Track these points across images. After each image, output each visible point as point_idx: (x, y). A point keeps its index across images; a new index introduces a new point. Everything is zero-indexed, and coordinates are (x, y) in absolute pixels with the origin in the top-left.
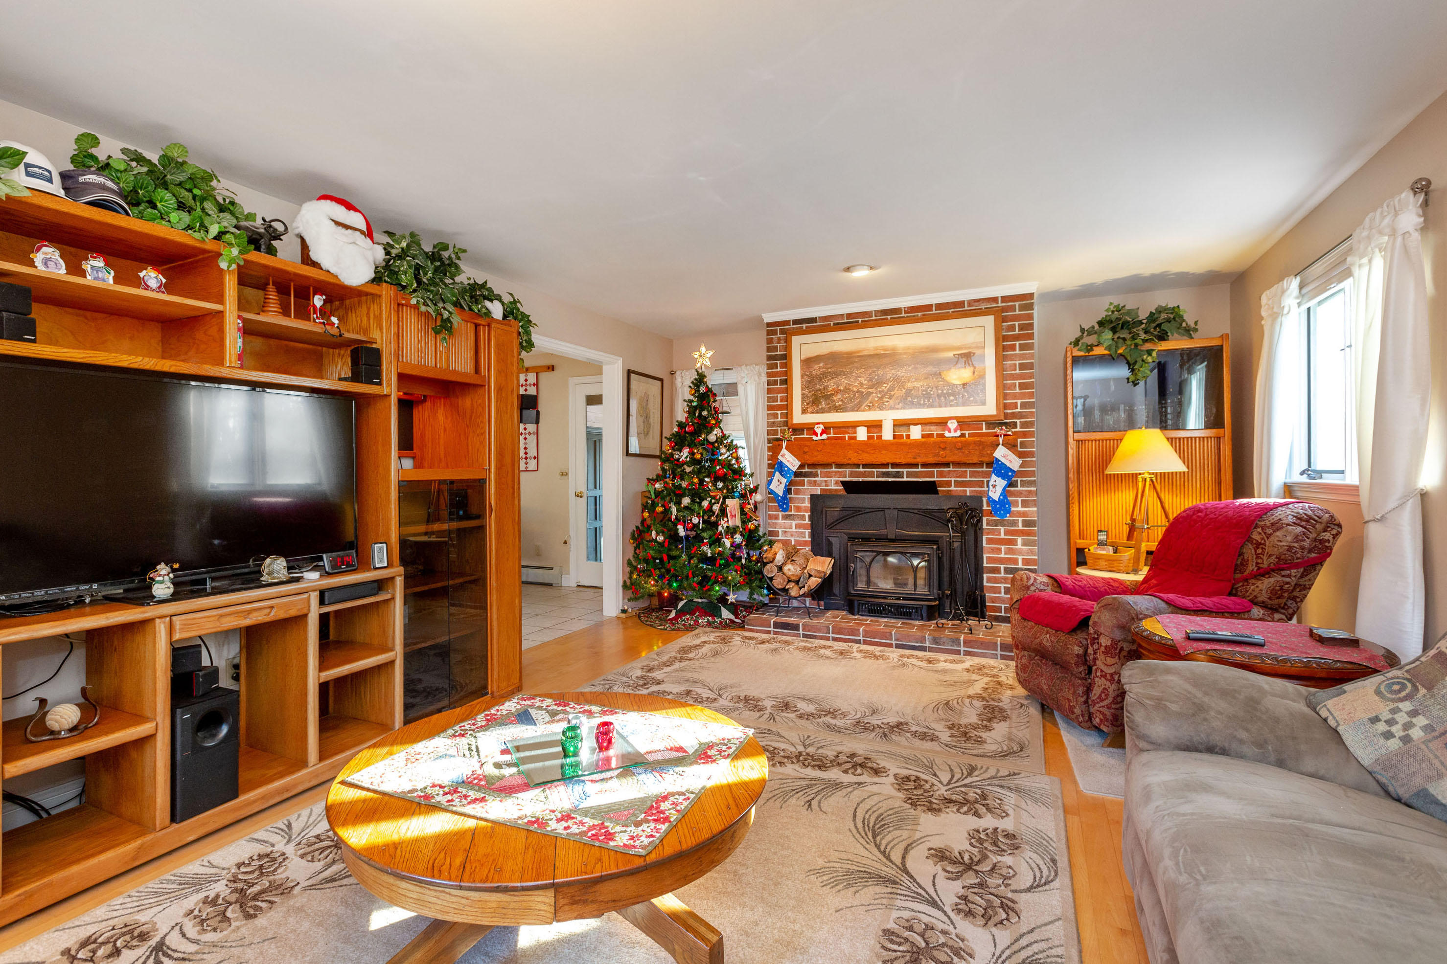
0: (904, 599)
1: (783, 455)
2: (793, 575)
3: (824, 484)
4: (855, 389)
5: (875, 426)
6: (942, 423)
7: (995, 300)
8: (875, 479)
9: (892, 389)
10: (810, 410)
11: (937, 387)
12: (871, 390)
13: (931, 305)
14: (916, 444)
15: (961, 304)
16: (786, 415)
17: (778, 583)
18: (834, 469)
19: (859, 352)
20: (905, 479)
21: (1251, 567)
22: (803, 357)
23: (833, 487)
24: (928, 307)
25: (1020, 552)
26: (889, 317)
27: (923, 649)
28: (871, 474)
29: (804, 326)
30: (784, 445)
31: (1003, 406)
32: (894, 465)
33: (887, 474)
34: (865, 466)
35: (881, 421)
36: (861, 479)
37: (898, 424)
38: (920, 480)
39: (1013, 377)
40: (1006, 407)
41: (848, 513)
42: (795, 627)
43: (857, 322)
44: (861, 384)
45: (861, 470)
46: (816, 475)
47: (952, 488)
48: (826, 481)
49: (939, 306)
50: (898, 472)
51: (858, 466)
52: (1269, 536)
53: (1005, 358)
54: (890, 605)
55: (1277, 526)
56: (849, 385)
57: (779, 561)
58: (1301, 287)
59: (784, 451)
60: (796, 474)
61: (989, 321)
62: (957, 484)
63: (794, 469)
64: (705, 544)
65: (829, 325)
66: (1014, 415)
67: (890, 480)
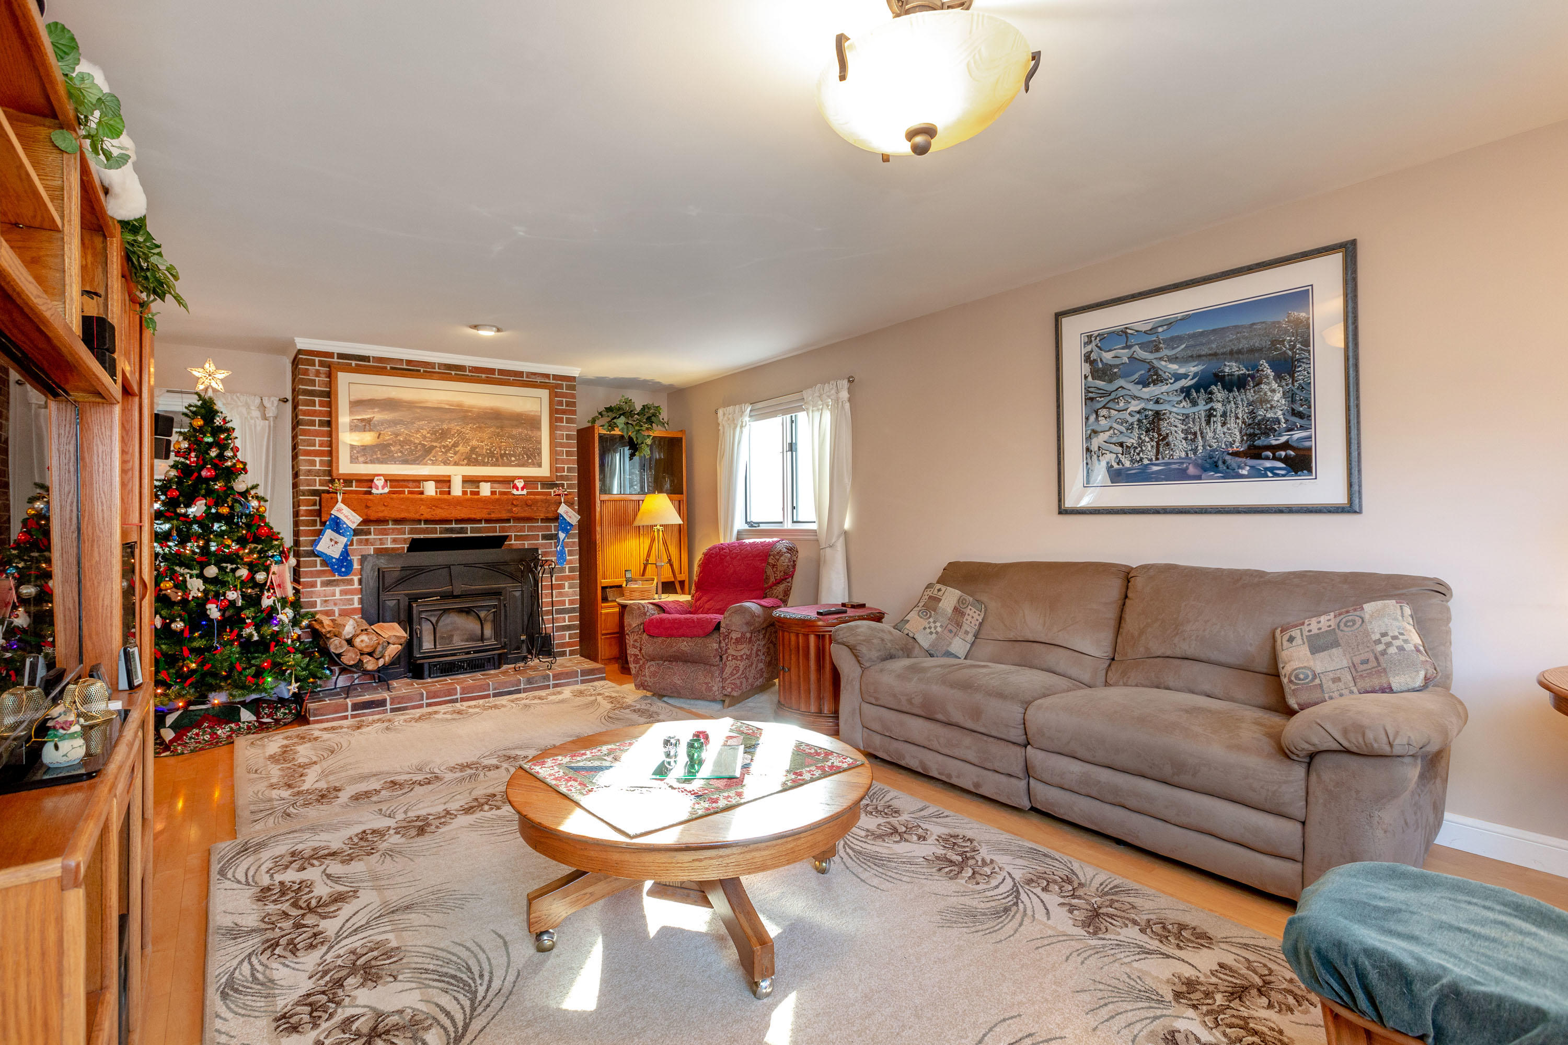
0: (475, 652)
1: (339, 510)
2: (367, 646)
3: (378, 542)
4: (417, 441)
5: (444, 482)
6: (509, 481)
7: (547, 376)
8: (438, 535)
9: (455, 445)
10: (361, 459)
11: (500, 448)
12: (435, 444)
13: (494, 370)
14: (485, 501)
15: (520, 374)
16: (330, 464)
17: (349, 658)
18: (390, 526)
19: (421, 402)
20: (469, 535)
21: (772, 580)
22: (353, 398)
23: (389, 546)
24: (492, 371)
25: (567, 595)
26: (453, 373)
27: (518, 691)
28: (434, 531)
29: (354, 363)
30: (340, 498)
31: (554, 469)
32: (458, 521)
33: (451, 530)
34: (427, 521)
35: (450, 476)
36: (422, 536)
37: (467, 480)
38: (484, 535)
39: (562, 445)
40: (557, 470)
41: (408, 572)
42: (382, 703)
43: (419, 371)
44: (424, 437)
45: (423, 526)
46: (369, 533)
47: (513, 542)
48: (380, 539)
49: (501, 372)
50: (462, 528)
51: (419, 521)
52: (778, 560)
53: (557, 428)
54: (462, 661)
55: (780, 554)
56: (410, 436)
57: (348, 633)
58: (751, 411)
59: (340, 505)
60: (356, 532)
61: (544, 394)
62: (518, 538)
63: (354, 526)
64: (248, 626)
65: (386, 368)
66: (562, 478)
67: (454, 536)
